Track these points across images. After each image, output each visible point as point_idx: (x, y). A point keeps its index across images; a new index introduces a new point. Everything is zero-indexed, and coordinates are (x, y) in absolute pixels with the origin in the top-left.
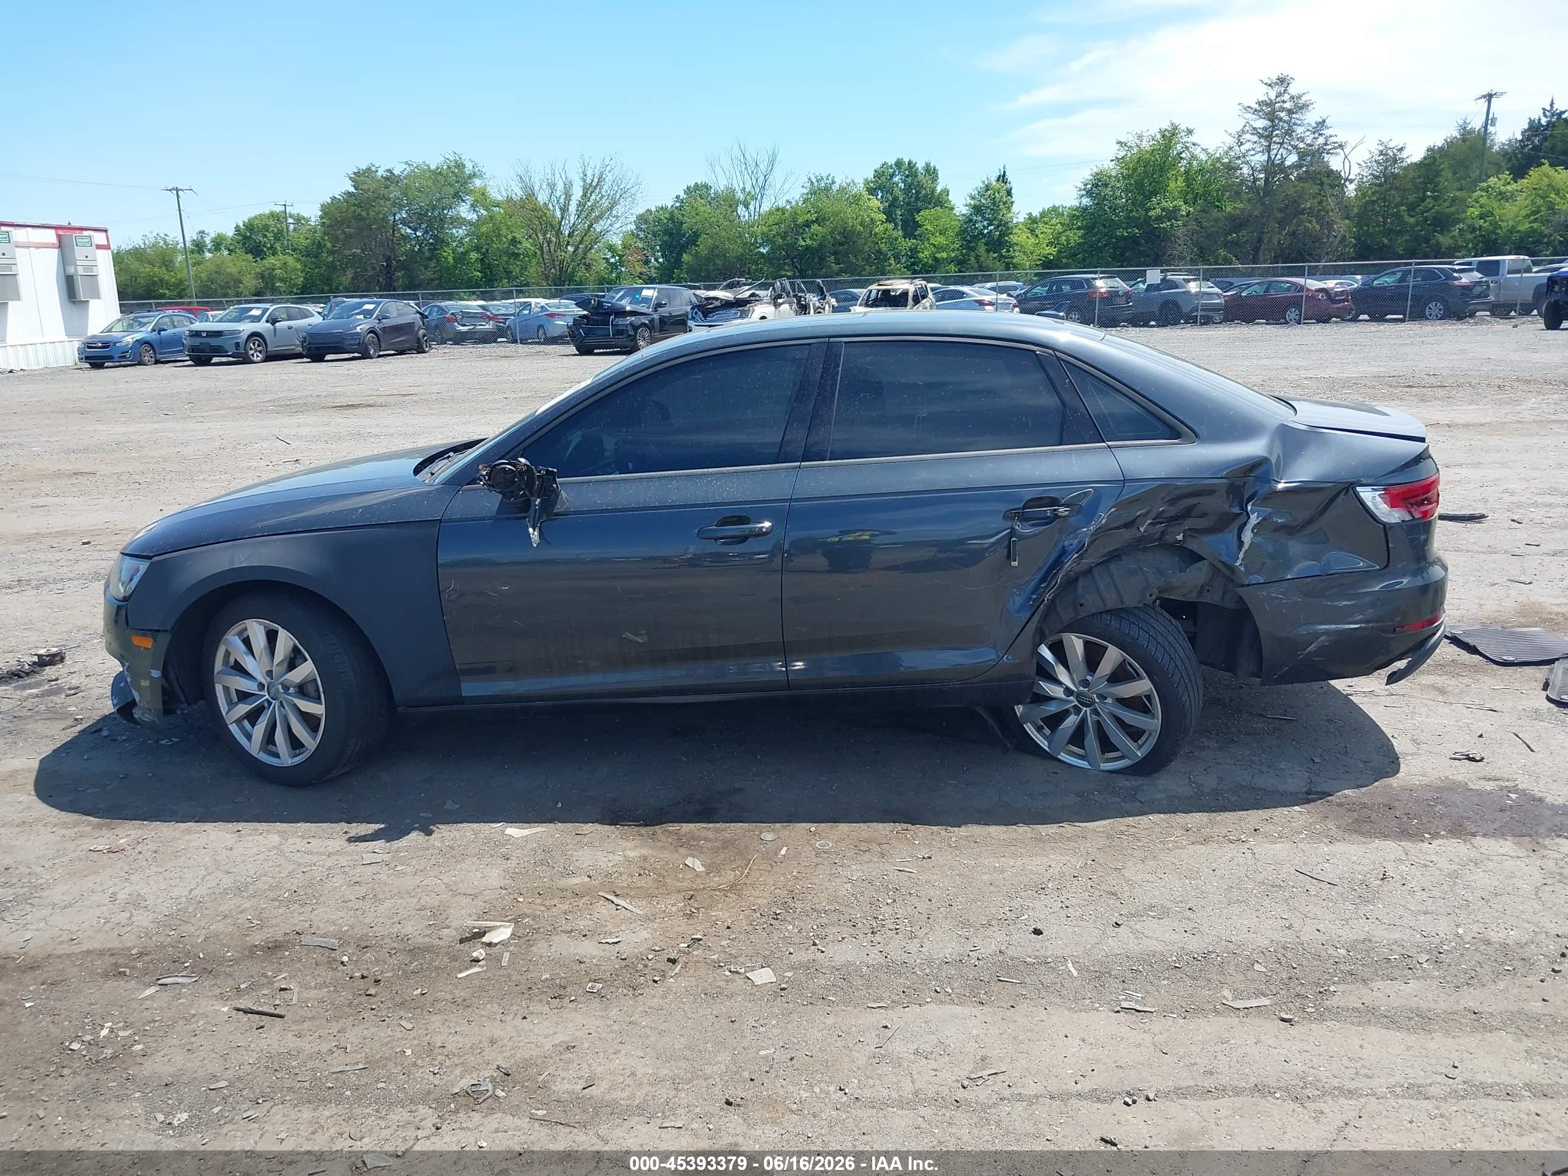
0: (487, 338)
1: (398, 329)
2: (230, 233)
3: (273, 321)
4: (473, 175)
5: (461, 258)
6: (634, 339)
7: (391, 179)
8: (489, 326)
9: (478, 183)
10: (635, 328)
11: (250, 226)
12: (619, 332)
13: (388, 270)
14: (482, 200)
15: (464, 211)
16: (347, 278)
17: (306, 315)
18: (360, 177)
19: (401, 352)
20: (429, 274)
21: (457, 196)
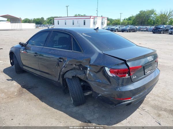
0: (145, 31)
1: (133, 29)
2: (128, 18)
3: (119, 27)
4: (155, 11)
5: (151, 21)
6: (161, 32)
7: (144, 12)
8: (145, 29)
9: (155, 12)
10: (161, 30)
11: (130, 17)
12: (159, 31)
13: (142, 23)
14: (155, 14)
15: (153, 16)
16: (137, 23)
17: (123, 27)
18: (141, 12)
19: (133, 32)
20: (146, 23)
21: (152, 14)
